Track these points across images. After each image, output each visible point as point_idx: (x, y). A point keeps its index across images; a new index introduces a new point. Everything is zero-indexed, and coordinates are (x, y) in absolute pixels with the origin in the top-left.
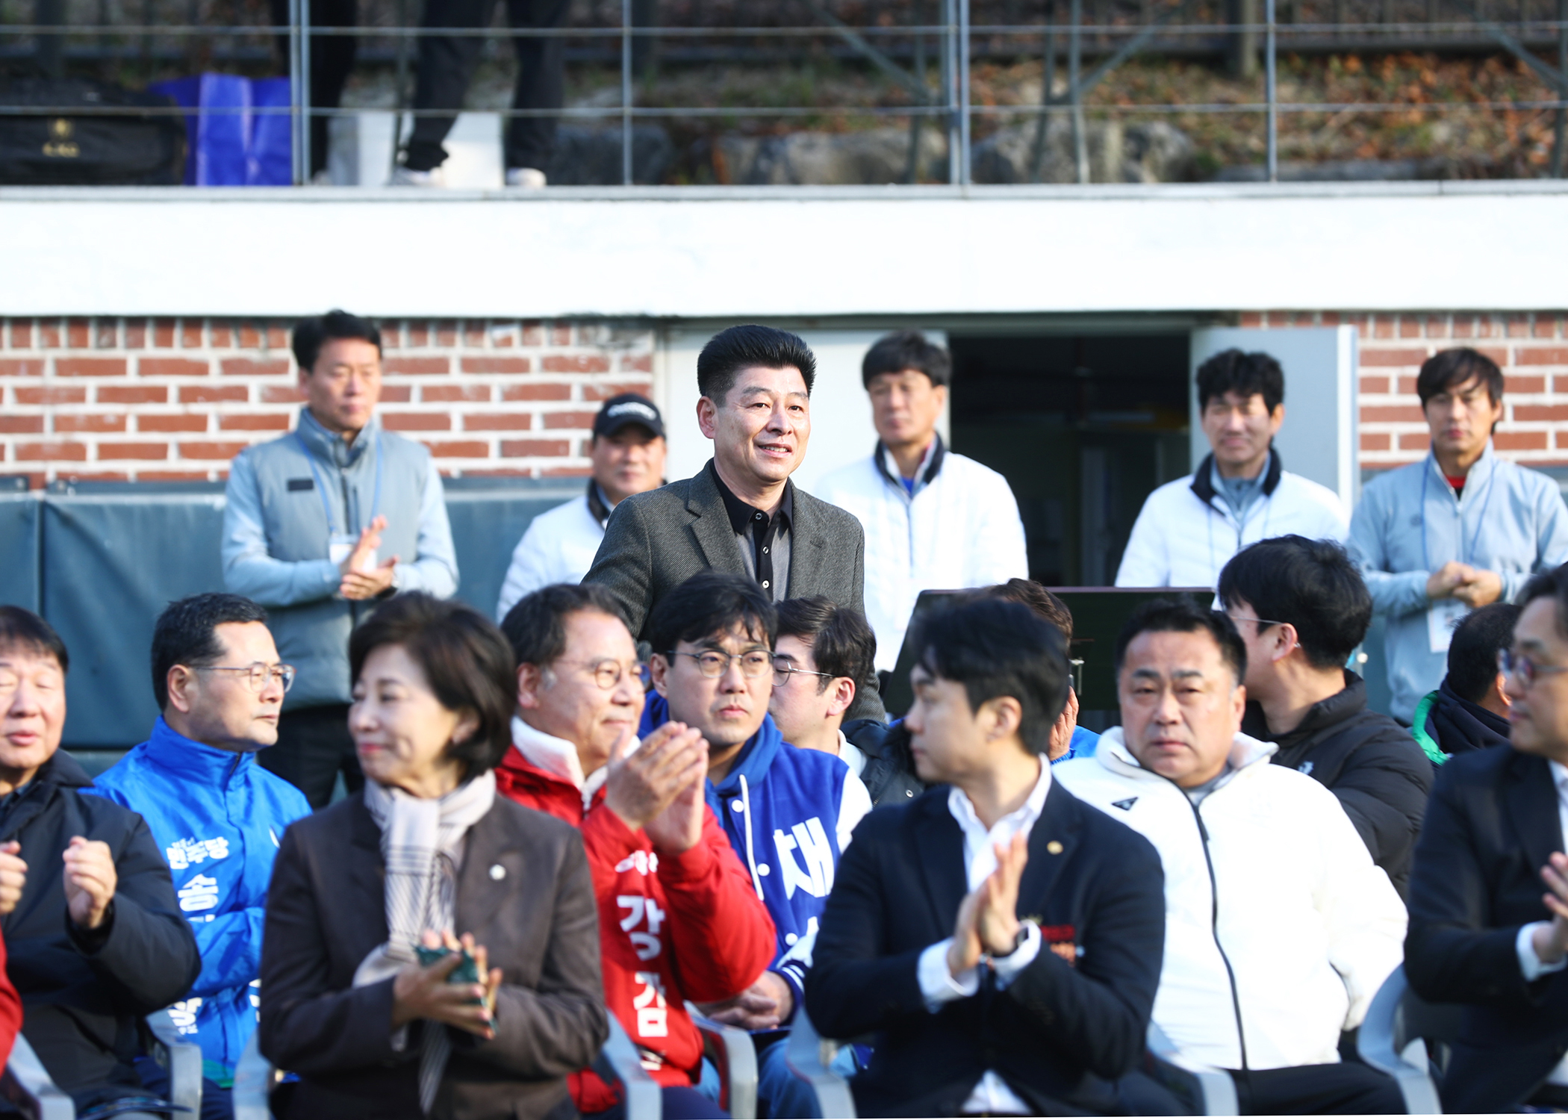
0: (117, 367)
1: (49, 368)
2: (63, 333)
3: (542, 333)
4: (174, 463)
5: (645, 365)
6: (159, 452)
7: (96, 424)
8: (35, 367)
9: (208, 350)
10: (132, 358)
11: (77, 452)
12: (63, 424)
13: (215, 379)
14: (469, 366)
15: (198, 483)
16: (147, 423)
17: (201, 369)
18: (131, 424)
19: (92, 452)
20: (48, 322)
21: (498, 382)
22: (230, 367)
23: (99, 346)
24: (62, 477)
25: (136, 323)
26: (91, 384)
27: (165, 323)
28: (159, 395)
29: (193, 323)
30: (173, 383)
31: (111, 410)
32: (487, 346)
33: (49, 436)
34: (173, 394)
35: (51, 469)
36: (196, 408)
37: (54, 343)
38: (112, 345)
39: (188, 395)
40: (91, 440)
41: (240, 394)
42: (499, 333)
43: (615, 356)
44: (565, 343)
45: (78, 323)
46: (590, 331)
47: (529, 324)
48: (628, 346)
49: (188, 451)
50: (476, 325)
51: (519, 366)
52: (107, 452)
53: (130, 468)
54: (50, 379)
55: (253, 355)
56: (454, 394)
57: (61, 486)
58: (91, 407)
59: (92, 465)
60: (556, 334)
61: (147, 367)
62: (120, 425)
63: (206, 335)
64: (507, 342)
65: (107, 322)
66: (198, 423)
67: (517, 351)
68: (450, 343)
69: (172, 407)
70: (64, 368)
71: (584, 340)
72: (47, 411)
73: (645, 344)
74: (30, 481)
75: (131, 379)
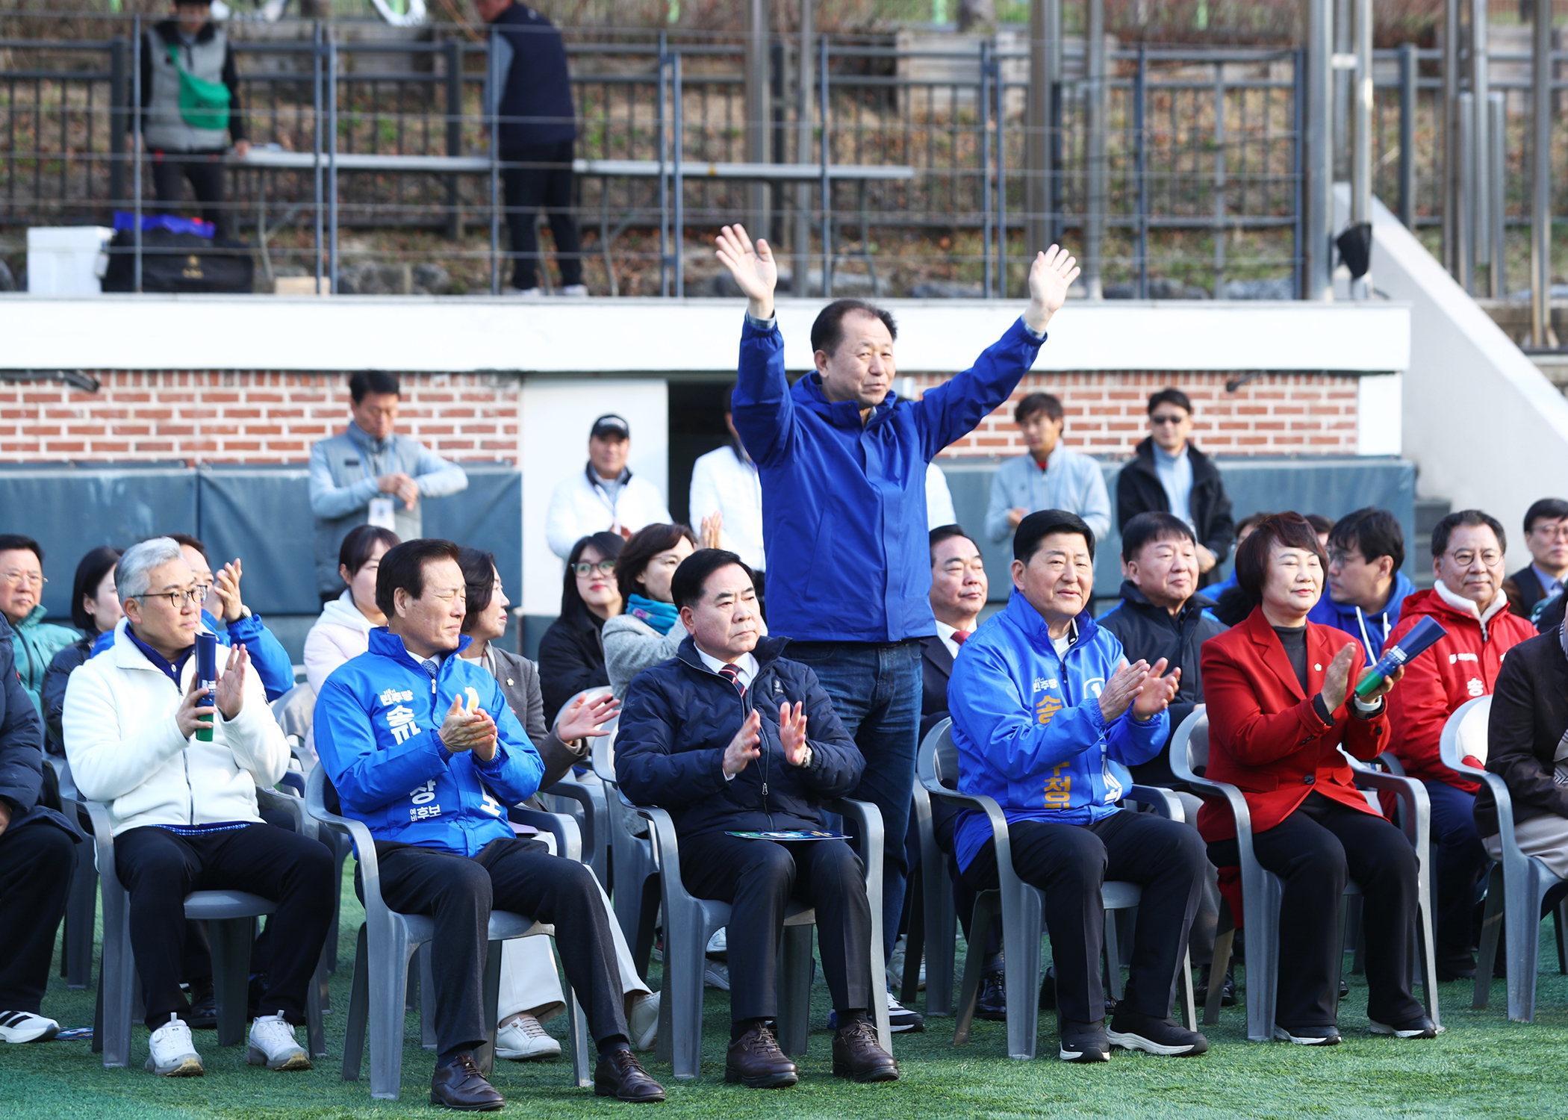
0: (234, 398)
1: (198, 398)
2: (206, 378)
3: (461, 380)
4: (264, 453)
5: (514, 398)
6: (256, 446)
7: (223, 430)
8: (190, 398)
9: (283, 389)
10: (242, 392)
11: (211, 446)
12: (205, 430)
13: (287, 405)
14: (422, 398)
15: (276, 464)
16: (250, 430)
17: (279, 399)
18: (242, 430)
19: (220, 446)
20: (198, 372)
21: (437, 407)
22: (295, 398)
23: (226, 385)
24: (205, 461)
25: (245, 373)
26: (221, 407)
27: (260, 373)
28: (256, 414)
29: (275, 373)
30: (264, 407)
31: (231, 422)
32: (431, 387)
33: (198, 438)
34: (264, 413)
35: (198, 456)
36: (277, 421)
37: (201, 384)
38: (232, 384)
39: (272, 414)
40: (220, 439)
41: (299, 413)
42: (438, 379)
43: (499, 393)
44: (473, 384)
45: (214, 373)
46: (486, 378)
47: (454, 374)
48: (506, 386)
49: (272, 446)
50: (426, 375)
51: (448, 398)
52: (229, 446)
53: (241, 455)
54: (199, 405)
55: (307, 391)
56: (413, 414)
57: (204, 465)
58: (220, 421)
59: (221, 454)
60: (468, 380)
61: (251, 398)
62: (235, 431)
63: (283, 379)
64: (442, 384)
65: (229, 372)
66: (277, 430)
67: (448, 389)
68: (412, 385)
69: (263, 421)
70: (207, 398)
71: (483, 383)
72: (196, 423)
73: (514, 386)
74: (187, 463)
75: (242, 405)
